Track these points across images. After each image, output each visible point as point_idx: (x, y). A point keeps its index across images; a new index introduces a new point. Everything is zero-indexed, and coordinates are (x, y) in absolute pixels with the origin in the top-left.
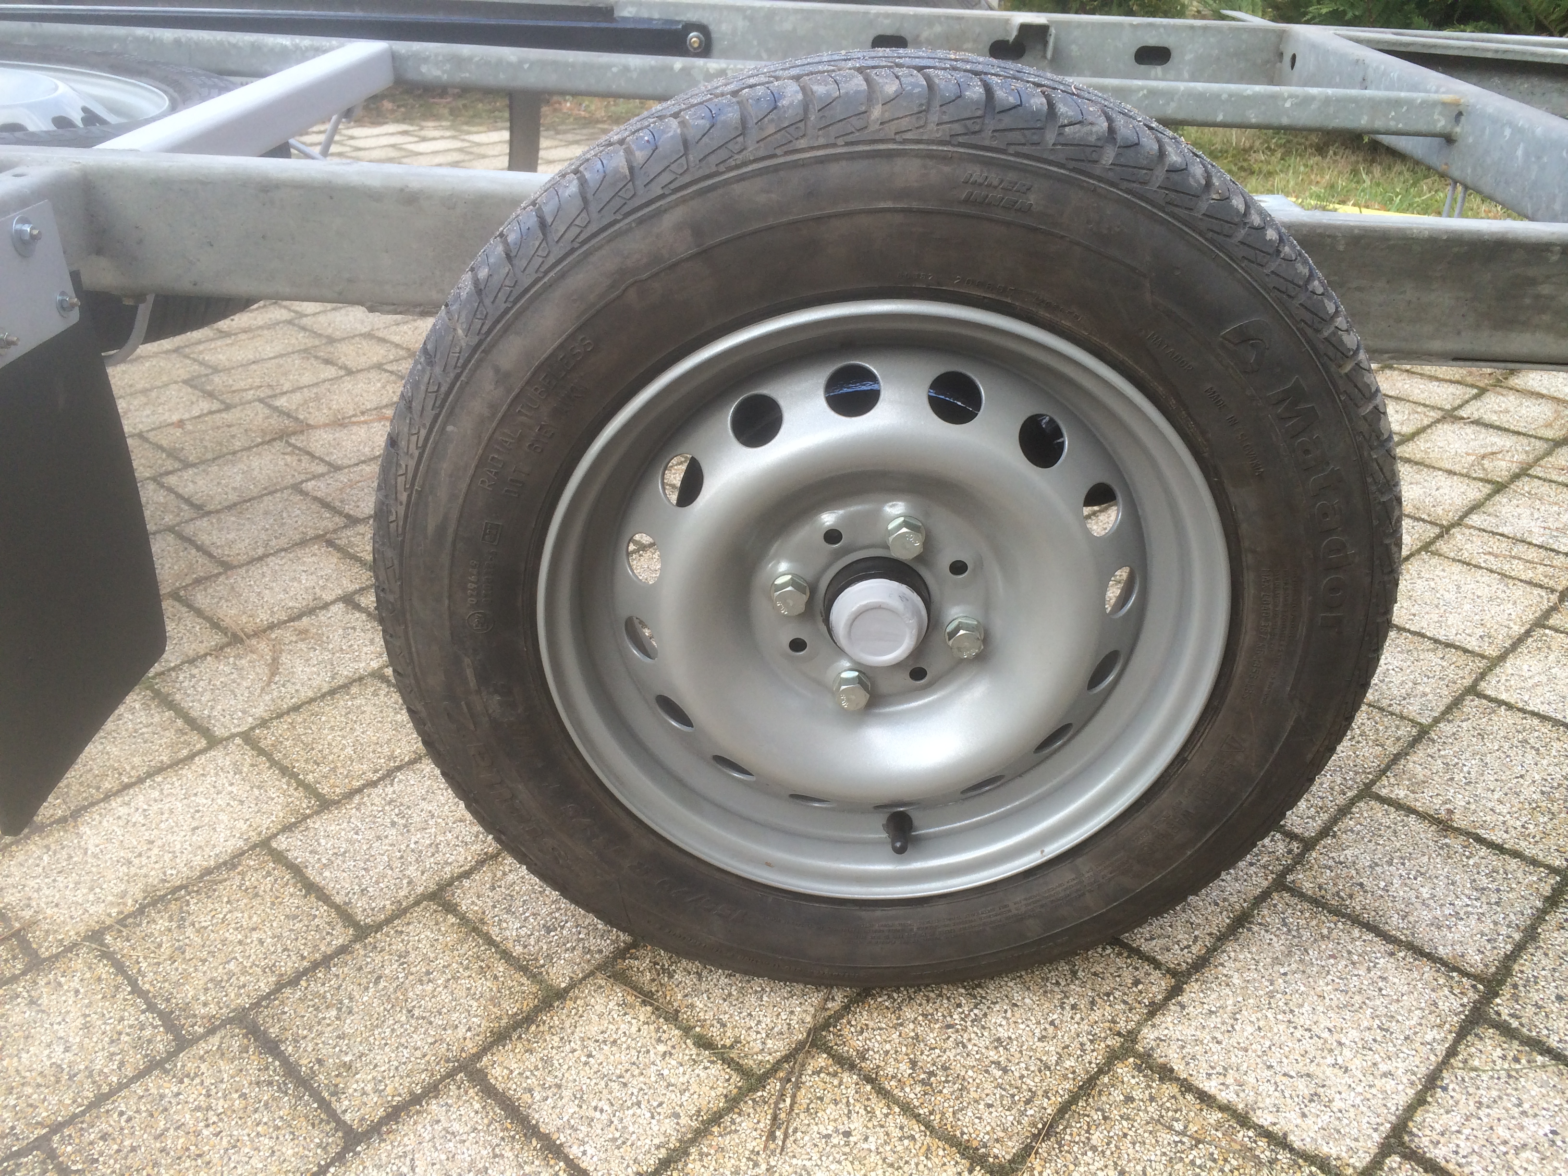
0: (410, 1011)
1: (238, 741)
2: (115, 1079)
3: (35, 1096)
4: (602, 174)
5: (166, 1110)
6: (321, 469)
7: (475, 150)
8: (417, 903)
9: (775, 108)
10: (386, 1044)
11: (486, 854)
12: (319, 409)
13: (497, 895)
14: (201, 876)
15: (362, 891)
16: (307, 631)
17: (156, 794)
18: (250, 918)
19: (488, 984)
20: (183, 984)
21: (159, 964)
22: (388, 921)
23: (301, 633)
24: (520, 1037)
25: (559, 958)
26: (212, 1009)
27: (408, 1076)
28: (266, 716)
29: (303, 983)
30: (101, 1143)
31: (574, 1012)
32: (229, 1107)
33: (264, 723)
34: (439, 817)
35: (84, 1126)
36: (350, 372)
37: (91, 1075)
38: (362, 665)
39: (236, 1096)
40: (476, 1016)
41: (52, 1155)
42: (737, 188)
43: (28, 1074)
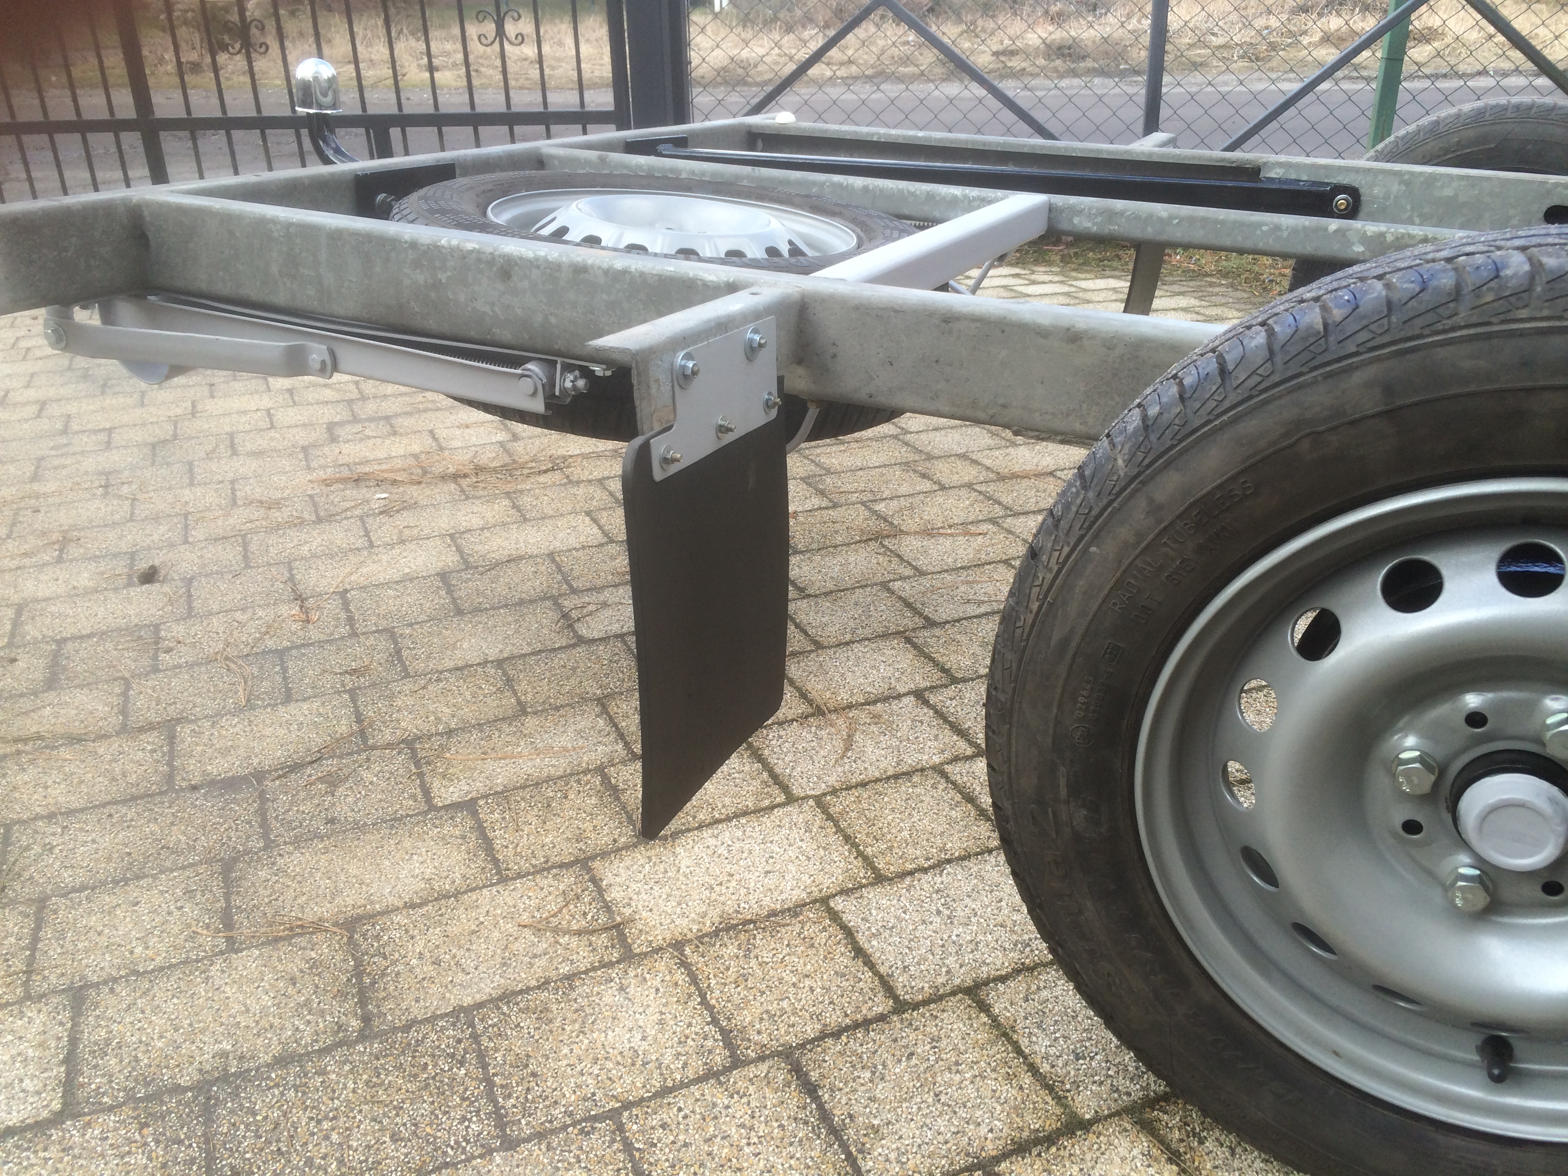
0: (937, 1095)
1: (811, 802)
2: (678, 1077)
3: (614, 1072)
4: (1294, 329)
5: (716, 1118)
6: (908, 572)
7: (1080, 295)
8: (953, 993)
9: (1497, 277)
10: (912, 1120)
11: (1023, 964)
12: (912, 518)
13: (1031, 1006)
14: (769, 916)
15: (905, 967)
16: (880, 716)
17: (739, 834)
18: (805, 965)
19: (1014, 1092)
20: (743, 1009)
21: (725, 984)
22: (926, 1003)
23: (874, 717)
24: (1039, 1155)
25: (1086, 1088)
26: (764, 1039)
27: (929, 1157)
28: (837, 785)
29: (844, 1038)
30: (661, 1131)
31: (1096, 1146)
32: (769, 1133)
33: (834, 792)
34: (981, 917)
35: (649, 1111)
36: (943, 488)
37: (659, 1068)
38: (925, 757)
39: (776, 1124)
40: (999, 1120)
41: (621, 1128)
42: (1441, 353)
43: (611, 1050)
